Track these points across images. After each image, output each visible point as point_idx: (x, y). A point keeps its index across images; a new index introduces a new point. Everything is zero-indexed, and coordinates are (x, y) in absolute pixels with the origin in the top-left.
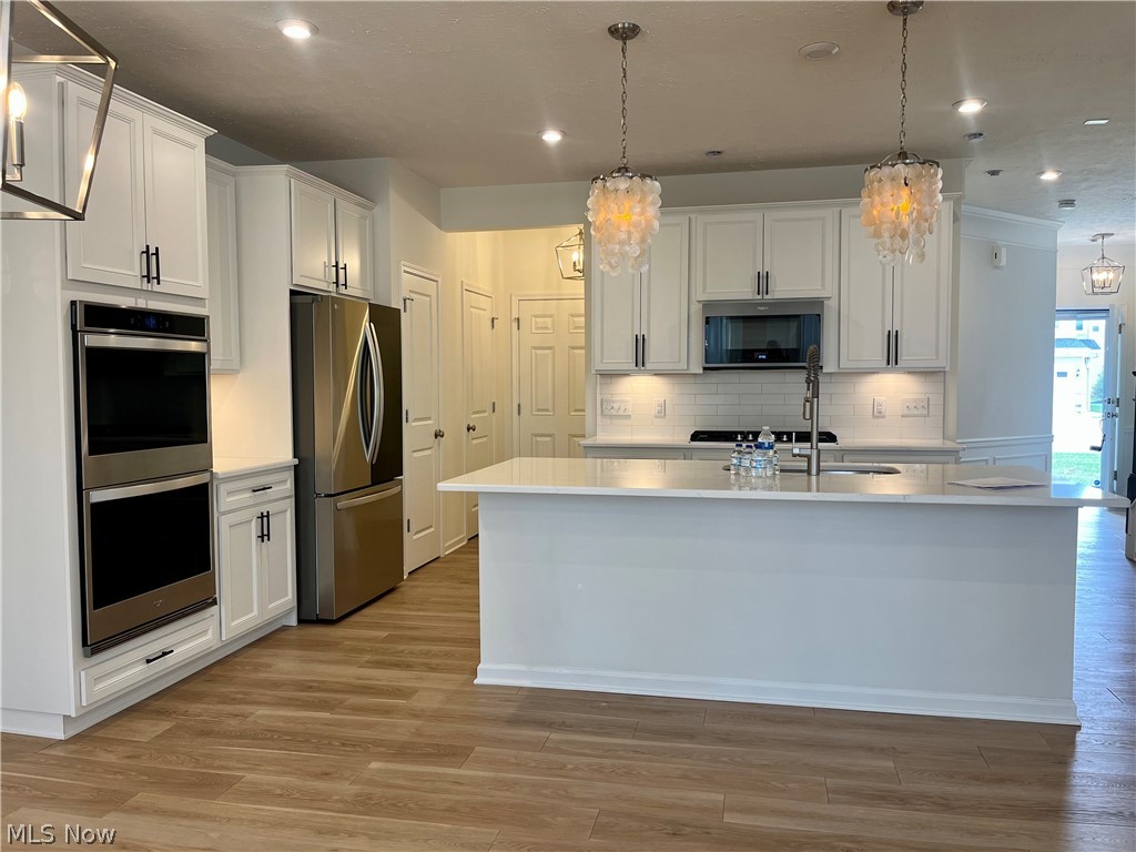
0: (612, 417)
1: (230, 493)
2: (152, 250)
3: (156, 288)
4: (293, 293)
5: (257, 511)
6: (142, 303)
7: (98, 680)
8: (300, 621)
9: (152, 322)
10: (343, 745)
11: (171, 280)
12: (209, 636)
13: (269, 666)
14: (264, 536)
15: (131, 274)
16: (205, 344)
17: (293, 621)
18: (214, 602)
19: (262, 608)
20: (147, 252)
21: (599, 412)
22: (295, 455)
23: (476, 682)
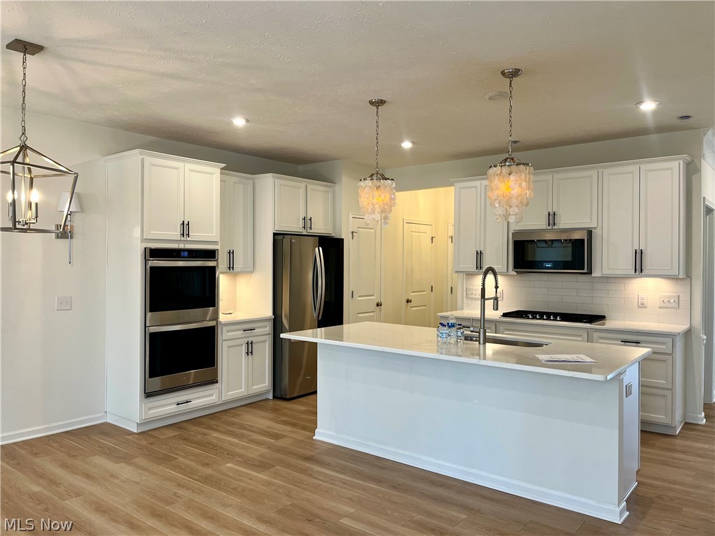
0: (472, 299)
1: (228, 331)
2: (186, 223)
3: (188, 239)
4: (275, 234)
5: (246, 340)
6: (182, 246)
7: (150, 409)
8: (275, 397)
9: (186, 254)
10: (228, 454)
11: (195, 235)
12: (214, 397)
13: (240, 415)
14: (249, 352)
15: (175, 233)
16: (216, 262)
17: (271, 396)
18: (217, 382)
19: (247, 387)
20: (183, 224)
21: (465, 296)
22: (274, 314)
23: (314, 438)
